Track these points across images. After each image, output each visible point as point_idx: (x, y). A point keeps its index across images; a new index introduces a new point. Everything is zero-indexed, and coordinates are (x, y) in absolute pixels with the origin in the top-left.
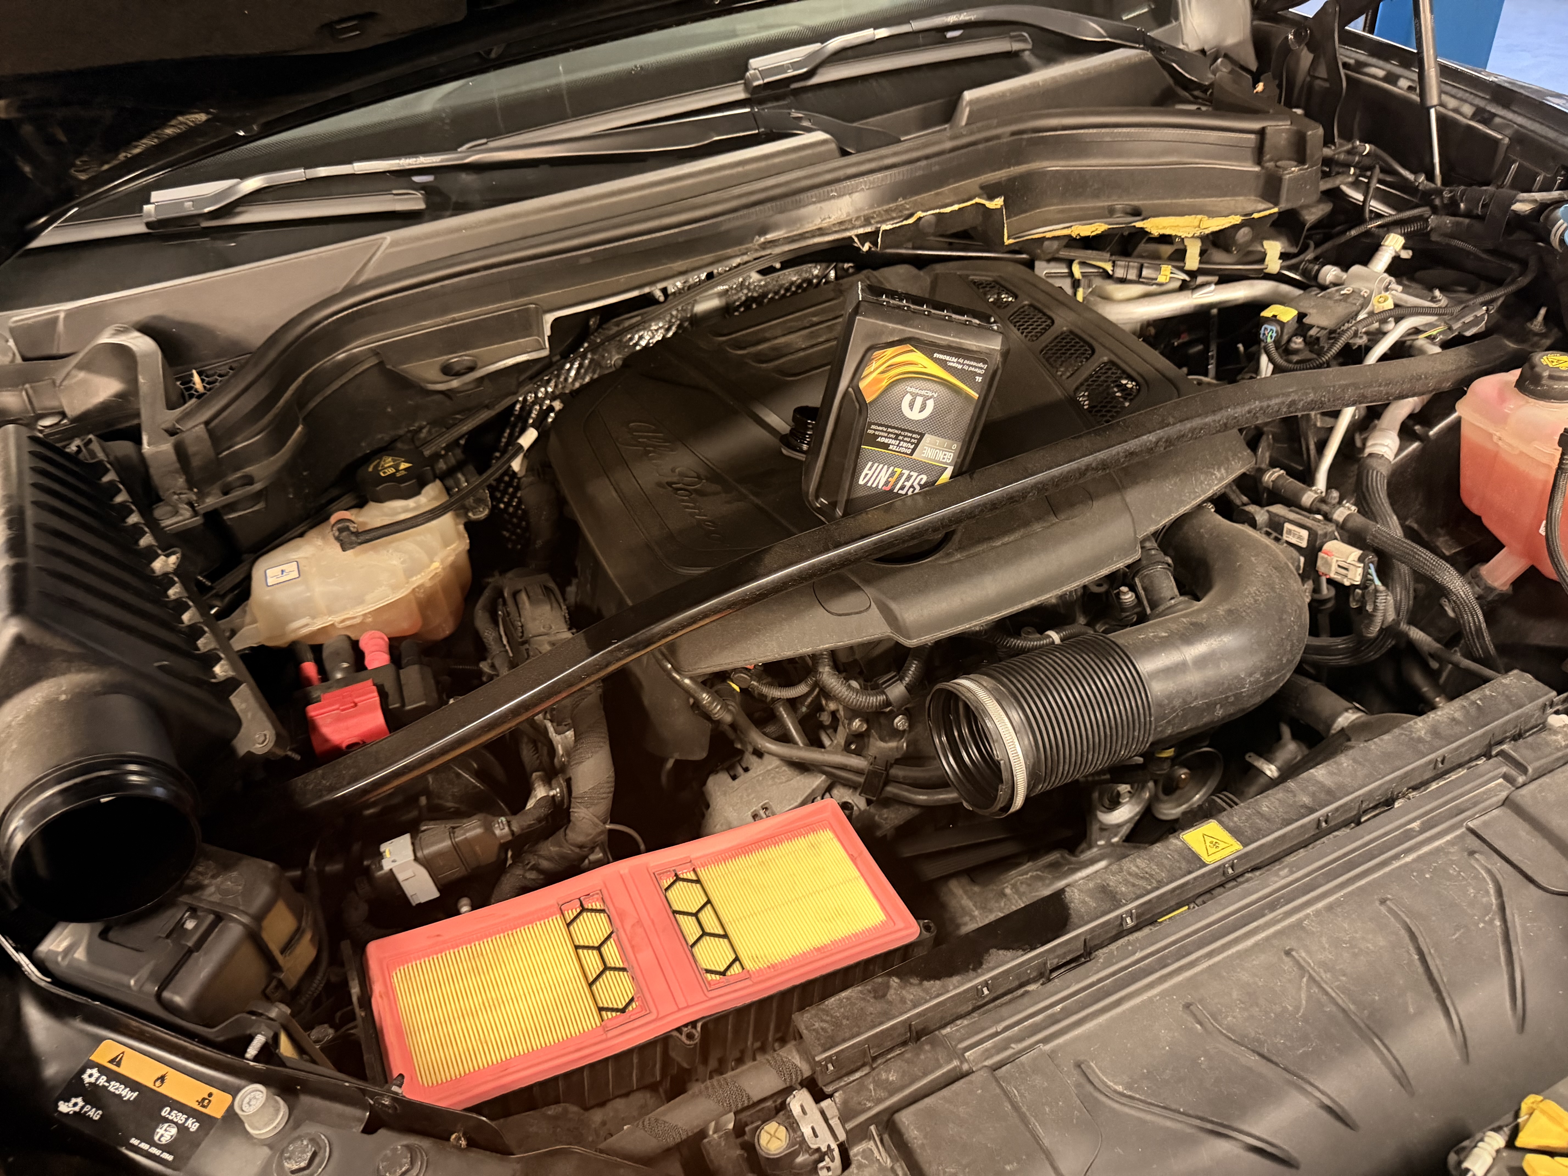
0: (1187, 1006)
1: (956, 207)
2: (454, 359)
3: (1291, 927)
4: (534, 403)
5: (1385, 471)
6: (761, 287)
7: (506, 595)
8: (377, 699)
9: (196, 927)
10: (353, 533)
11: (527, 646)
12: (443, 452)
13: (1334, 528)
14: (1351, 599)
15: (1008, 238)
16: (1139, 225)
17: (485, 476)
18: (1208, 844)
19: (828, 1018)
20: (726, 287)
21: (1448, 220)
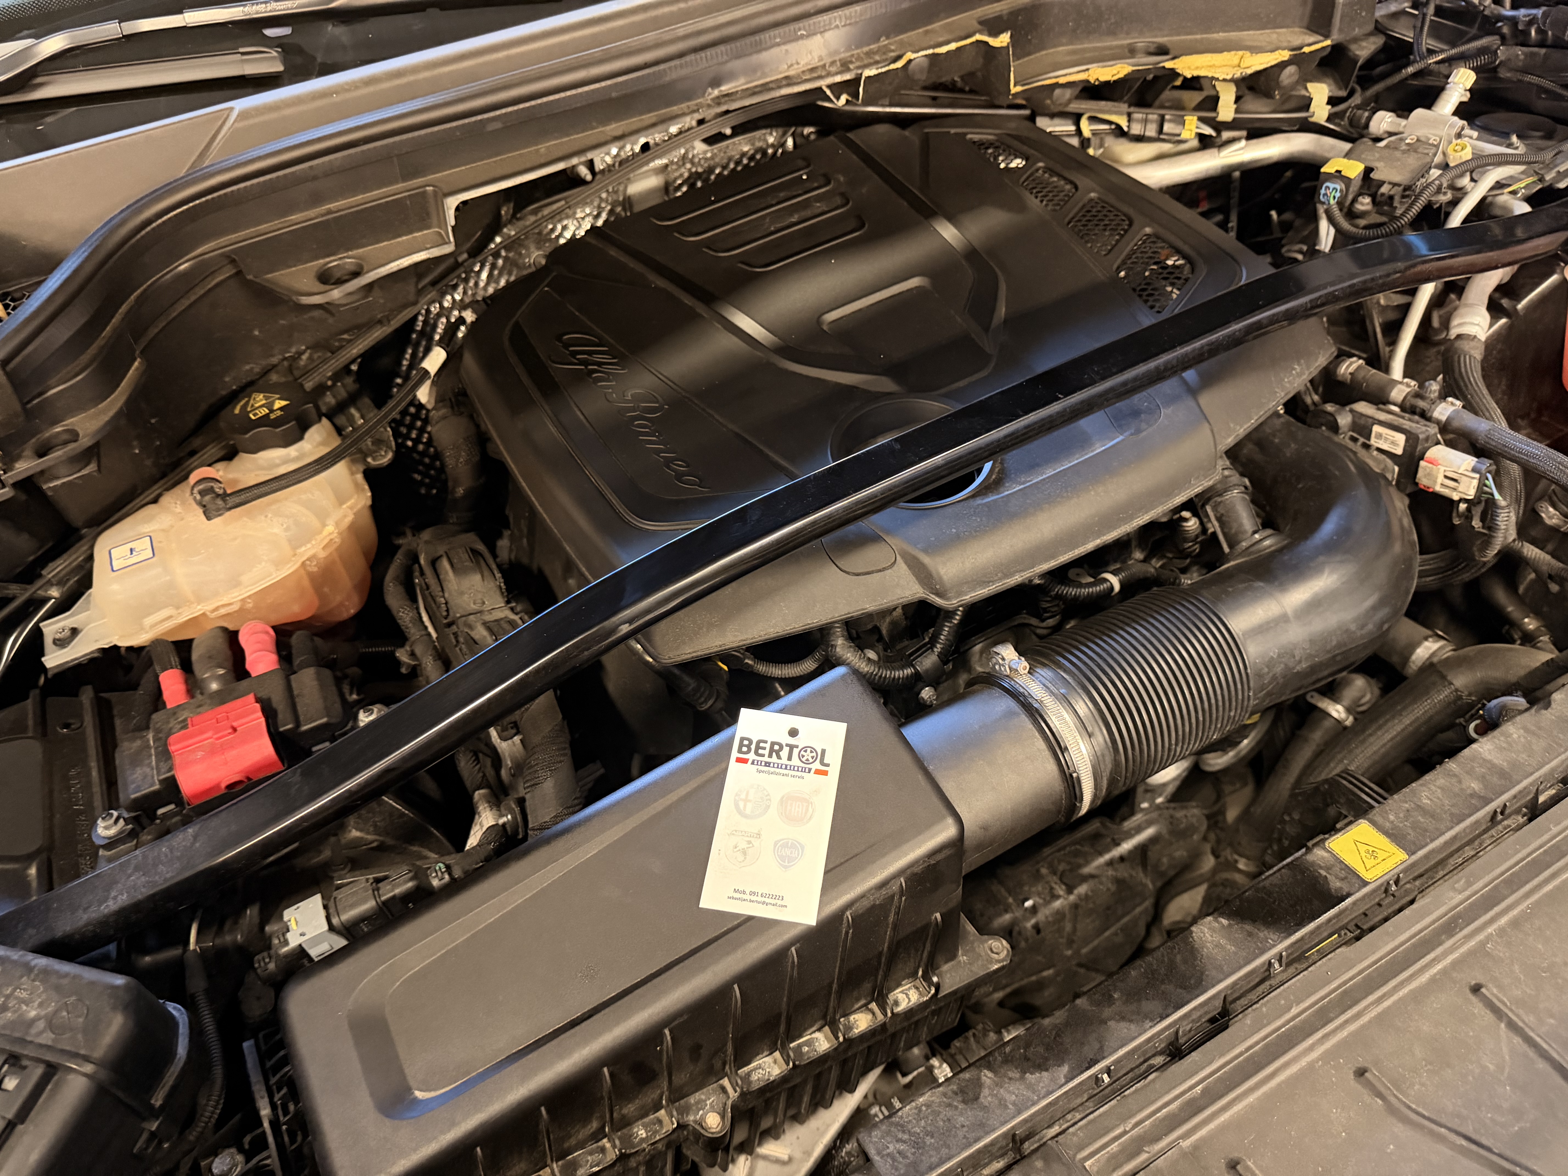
0: (1361, 1073)
1: (953, 46)
2: (333, 262)
3: (1471, 953)
4: (439, 315)
5: (1478, 354)
6: (706, 159)
7: (422, 562)
8: (263, 720)
9: (18, 1086)
10: (218, 495)
11: (454, 628)
12: (329, 383)
13: (1436, 430)
14: (1454, 514)
15: (1015, 85)
16: (1169, 65)
17: (385, 410)
18: (1363, 854)
19: (906, 1137)
20: (664, 161)
21: (1520, 51)
